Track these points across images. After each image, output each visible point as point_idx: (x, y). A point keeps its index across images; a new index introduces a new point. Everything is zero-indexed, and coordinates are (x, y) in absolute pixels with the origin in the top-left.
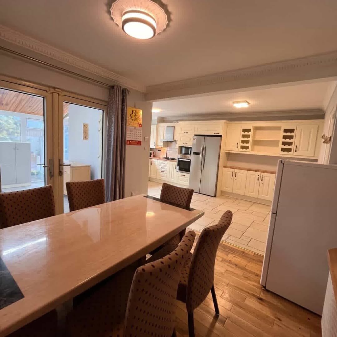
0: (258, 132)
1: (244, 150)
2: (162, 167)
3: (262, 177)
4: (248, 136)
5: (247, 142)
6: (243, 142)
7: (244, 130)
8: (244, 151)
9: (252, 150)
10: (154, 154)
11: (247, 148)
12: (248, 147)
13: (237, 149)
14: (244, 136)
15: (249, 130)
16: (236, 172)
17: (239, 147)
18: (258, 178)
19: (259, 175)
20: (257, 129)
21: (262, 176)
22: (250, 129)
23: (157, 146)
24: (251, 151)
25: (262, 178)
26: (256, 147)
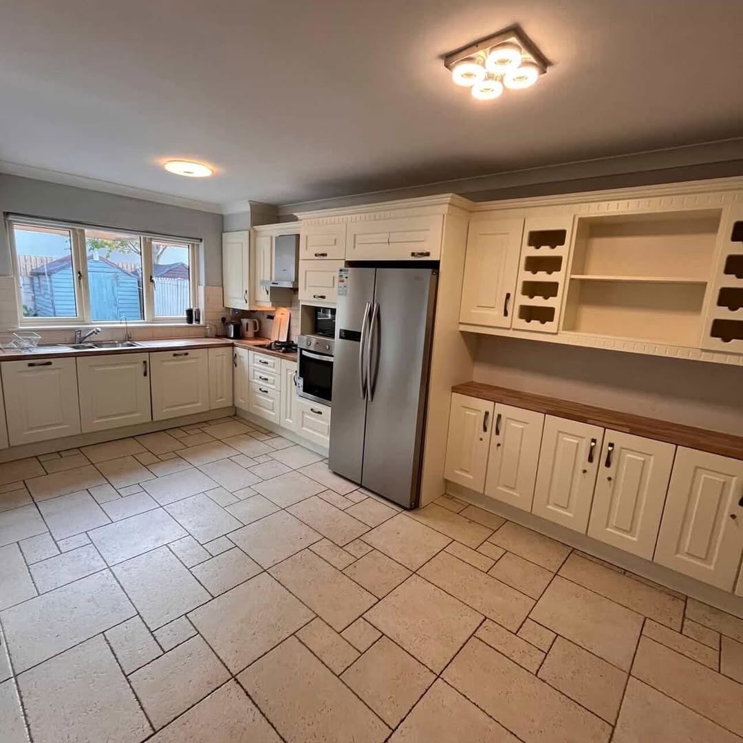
0: (598, 243)
1: (535, 324)
2: (261, 375)
3: (607, 448)
4: (553, 264)
5: (549, 290)
6: (531, 289)
7: (538, 238)
8: (535, 331)
9: (571, 325)
10: (255, 329)
11: (545, 315)
12: (552, 310)
13: (506, 322)
14: (534, 264)
15: (555, 238)
16: (499, 416)
17: (514, 311)
18: (592, 448)
19: (594, 441)
20: (593, 229)
21: (611, 445)
22: (563, 233)
23: (256, 301)
24: (564, 329)
25: (609, 453)
26: (589, 314)
